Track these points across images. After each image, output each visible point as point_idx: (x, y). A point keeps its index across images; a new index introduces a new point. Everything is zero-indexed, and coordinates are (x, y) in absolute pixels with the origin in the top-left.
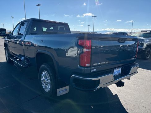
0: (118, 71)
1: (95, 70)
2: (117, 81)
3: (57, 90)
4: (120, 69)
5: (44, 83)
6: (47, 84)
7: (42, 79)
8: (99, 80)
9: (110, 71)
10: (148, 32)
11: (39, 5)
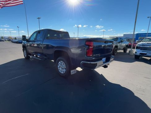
0: (104, 59)
1: (94, 58)
2: (104, 64)
3: (71, 71)
4: (105, 59)
5: (60, 69)
6: (63, 69)
7: (58, 67)
8: (97, 64)
9: (101, 59)
10: (115, 38)
11: (39, 18)
